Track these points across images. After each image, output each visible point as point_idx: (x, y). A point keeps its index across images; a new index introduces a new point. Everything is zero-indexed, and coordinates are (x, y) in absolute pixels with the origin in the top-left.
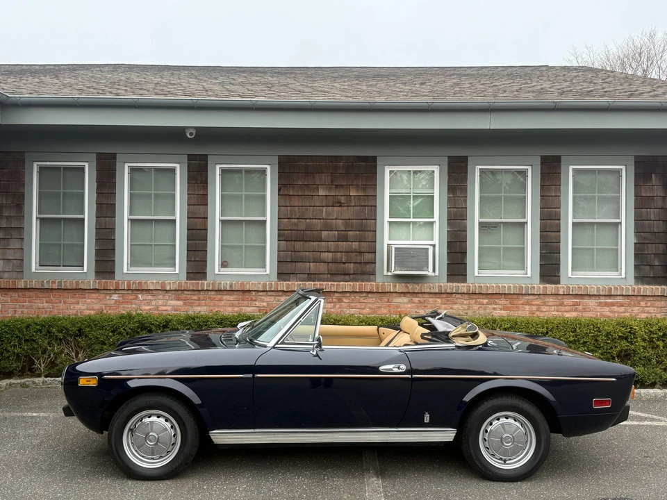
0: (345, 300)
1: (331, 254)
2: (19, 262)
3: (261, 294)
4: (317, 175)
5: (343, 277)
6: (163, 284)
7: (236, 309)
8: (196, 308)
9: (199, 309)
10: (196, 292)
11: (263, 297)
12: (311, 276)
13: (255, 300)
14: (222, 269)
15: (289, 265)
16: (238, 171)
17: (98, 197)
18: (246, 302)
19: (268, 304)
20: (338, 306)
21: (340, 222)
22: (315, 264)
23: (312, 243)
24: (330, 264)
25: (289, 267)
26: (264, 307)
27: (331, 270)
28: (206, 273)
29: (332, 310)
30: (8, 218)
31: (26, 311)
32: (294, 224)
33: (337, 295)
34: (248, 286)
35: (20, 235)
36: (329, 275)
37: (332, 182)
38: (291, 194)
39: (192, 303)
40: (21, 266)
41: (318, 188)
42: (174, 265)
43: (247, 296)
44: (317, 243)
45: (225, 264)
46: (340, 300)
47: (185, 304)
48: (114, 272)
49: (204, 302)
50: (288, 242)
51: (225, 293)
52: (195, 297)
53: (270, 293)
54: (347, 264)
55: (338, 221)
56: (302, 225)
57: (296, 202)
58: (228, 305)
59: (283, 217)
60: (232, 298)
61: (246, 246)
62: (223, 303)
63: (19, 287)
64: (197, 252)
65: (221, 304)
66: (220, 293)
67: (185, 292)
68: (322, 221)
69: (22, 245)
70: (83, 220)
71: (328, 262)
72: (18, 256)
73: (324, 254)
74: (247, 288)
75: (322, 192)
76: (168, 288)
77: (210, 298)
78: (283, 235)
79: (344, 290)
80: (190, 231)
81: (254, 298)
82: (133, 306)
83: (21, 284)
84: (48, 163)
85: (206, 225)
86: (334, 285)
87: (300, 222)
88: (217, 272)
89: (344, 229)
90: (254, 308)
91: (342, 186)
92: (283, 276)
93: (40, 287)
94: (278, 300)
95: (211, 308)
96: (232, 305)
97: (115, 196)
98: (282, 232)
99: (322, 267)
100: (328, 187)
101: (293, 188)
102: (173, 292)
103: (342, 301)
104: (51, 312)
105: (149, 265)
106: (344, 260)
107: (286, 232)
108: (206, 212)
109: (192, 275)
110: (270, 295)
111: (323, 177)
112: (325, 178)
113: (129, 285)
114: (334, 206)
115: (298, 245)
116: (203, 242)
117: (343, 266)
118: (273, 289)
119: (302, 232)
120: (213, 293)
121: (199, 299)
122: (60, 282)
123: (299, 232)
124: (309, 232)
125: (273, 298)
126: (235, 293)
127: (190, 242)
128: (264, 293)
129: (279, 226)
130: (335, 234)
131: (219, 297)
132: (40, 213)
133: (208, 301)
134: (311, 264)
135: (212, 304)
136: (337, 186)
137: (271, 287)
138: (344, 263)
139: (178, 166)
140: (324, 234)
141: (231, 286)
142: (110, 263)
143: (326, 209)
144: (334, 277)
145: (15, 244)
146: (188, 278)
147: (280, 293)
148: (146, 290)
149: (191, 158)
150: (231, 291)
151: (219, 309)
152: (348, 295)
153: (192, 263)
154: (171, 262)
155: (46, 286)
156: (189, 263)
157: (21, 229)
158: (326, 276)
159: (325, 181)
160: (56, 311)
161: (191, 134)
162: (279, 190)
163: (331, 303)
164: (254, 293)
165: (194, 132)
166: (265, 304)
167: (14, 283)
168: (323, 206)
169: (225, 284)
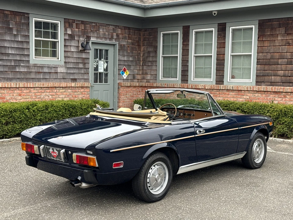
0: (288, 97)
1: (283, 71)
2: (155, 75)
3: (246, 92)
4: (278, 29)
5: (288, 84)
6: (205, 86)
7: (235, 99)
8: (218, 98)
9: (219, 98)
10: (218, 90)
11: (247, 94)
12: (272, 84)
13: (244, 95)
14: (231, 79)
15: (262, 78)
16: (240, 30)
17: (183, 46)
18: (240, 96)
19: (249, 97)
20: (284, 100)
21: (288, 54)
22: (274, 77)
23: (274, 66)
24: (282, 77)
25: (262, 79)
26: (248, 99)
27: (283, 81)
28: (223, 81)
29: (281, 102)
30: (153, 56)
31: (156, 97)
32: (265, 56)
33: (283, 93)
34: (240, 88)
35: (156, 64)
36: (281, 83)
37: (285, 32)
38: (264, 40)
39: (216, 95)
40: (156, 77)
41: (278, 36)
42: (211, 78)
43: (240, 93)
44: (276, 66)
45: (233, 77)
46: (285, 97)
47: (213, 95)
48: (188, 80)
49: (221, 95)
50: (262, 66)
51: (230, 91)
52: (218, 93)
53: (250, 92)
54: (291, 77)
55: (287, 53)
56: (269, 56)
57: (266, 44)
58: (231, 97)
59: (259, 52)
60: (234, 93)
61: (243, 68)
62: (229, 96)
63: (154, 86)
64: (220, 71)
65: (228, 97)
66: (228, 91)
67: (214, 90)
68: (279, 53)
69: (156, 68)
70: (177, 57)
71: (281, 76)
72: (155, 73)
73: (279, 71)
74: (239, 89)
75: (279, 38)
76: (206, 88)
77: (224, 93)
78: (259, 62)
79: (287, 91)
80: (218, 61)
81: (243, 94)
82: (193, 96)
83: (155, 85)
84: (166, 32)
85: (224, 57)
86: (281, 88)
87: (268, 54)
88: (228, 81)
89: (290, 58)
90: (243, 99)
91: (290, 34)
92: (258, 83)
93: (161, 86)
94: (254, 96)
95: (224, 98)
96: (233, 97)
97: (189, 46)
98: (258, 60)
99: (278, 79)
100: (283, 36)
101: (265, 36)
102: (209, 90)
103: (286, 97)
104: (165, 97)
105: (201, 77)
106: (289, 75)
107: (261, 60)
108: (224, 51)
109: (218, 82)
110: (251, 93)
111: (281, 30)
112: (282, 30)
113: (192, 87)
114: (285, 45)
115: (266, 67)
116: (223, 66)
117: (289, 78)
118: (251, 90)
119: (269, 60)
120: (225, 91)
121: (219, 94)
122: (168, 84)
123: (267, 60)
124: (272, 60)
125: (252, 94)
126: (235, 91)
127: (218, 66)
128: (248, 92)
129: (257, 57)
130: (286, 61)
131: (228, 93)
132: (163, 54)
133: (223, 95)
134: (273, 77)
135: (225, 96)
136: (288, 34)
137: (250, 89)
138: (290, 77)
139: (213, 29)
140: (280, 61)
141: (232, 88)
142: (186, 76)
143: (282, 48)
144: (285, 84)
145: (154, 68)
146: (216, 84)
147: (255, 92)
148: (198, 89)
149: (219, 25)
150: (233, 90)
151: (227, 99)
152: (290, 94)
153: (218, 76)
154: (210, 76)
155: (163, 86)
156: (217, 76)
157: (156, 61)
158: (280, 83)
159: (282, 32)
160: (166, 97)
161: (215, 14)
162: (258, 38)
163: (280, 98)
164: (243, 92)
165: (216, 13)
166: (248, 97)
167: (153, 84)
168: (280, 46)
169: (230, 87)
